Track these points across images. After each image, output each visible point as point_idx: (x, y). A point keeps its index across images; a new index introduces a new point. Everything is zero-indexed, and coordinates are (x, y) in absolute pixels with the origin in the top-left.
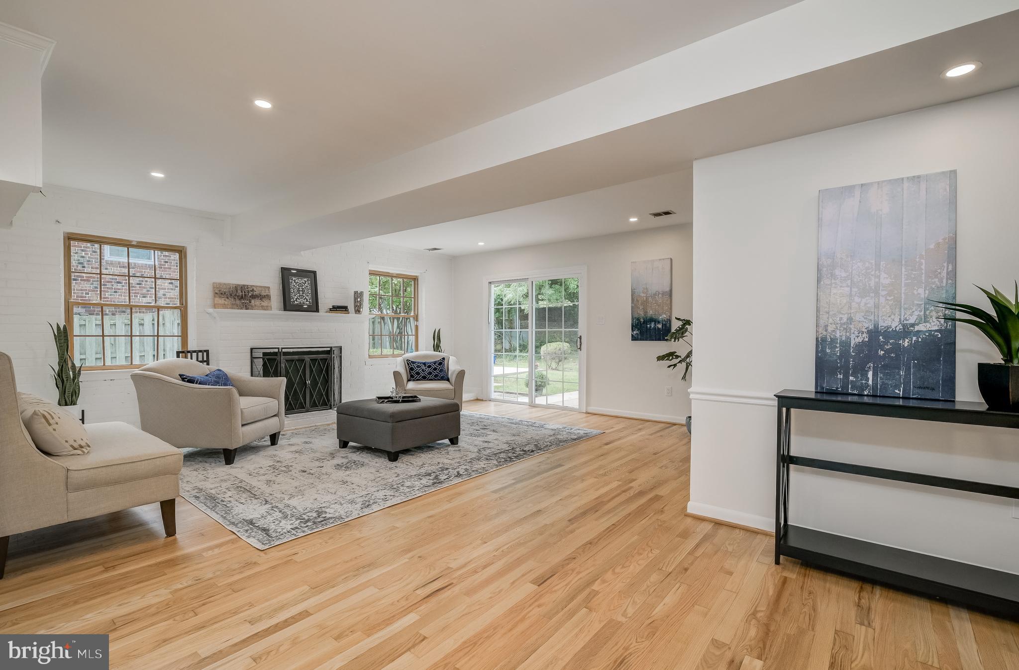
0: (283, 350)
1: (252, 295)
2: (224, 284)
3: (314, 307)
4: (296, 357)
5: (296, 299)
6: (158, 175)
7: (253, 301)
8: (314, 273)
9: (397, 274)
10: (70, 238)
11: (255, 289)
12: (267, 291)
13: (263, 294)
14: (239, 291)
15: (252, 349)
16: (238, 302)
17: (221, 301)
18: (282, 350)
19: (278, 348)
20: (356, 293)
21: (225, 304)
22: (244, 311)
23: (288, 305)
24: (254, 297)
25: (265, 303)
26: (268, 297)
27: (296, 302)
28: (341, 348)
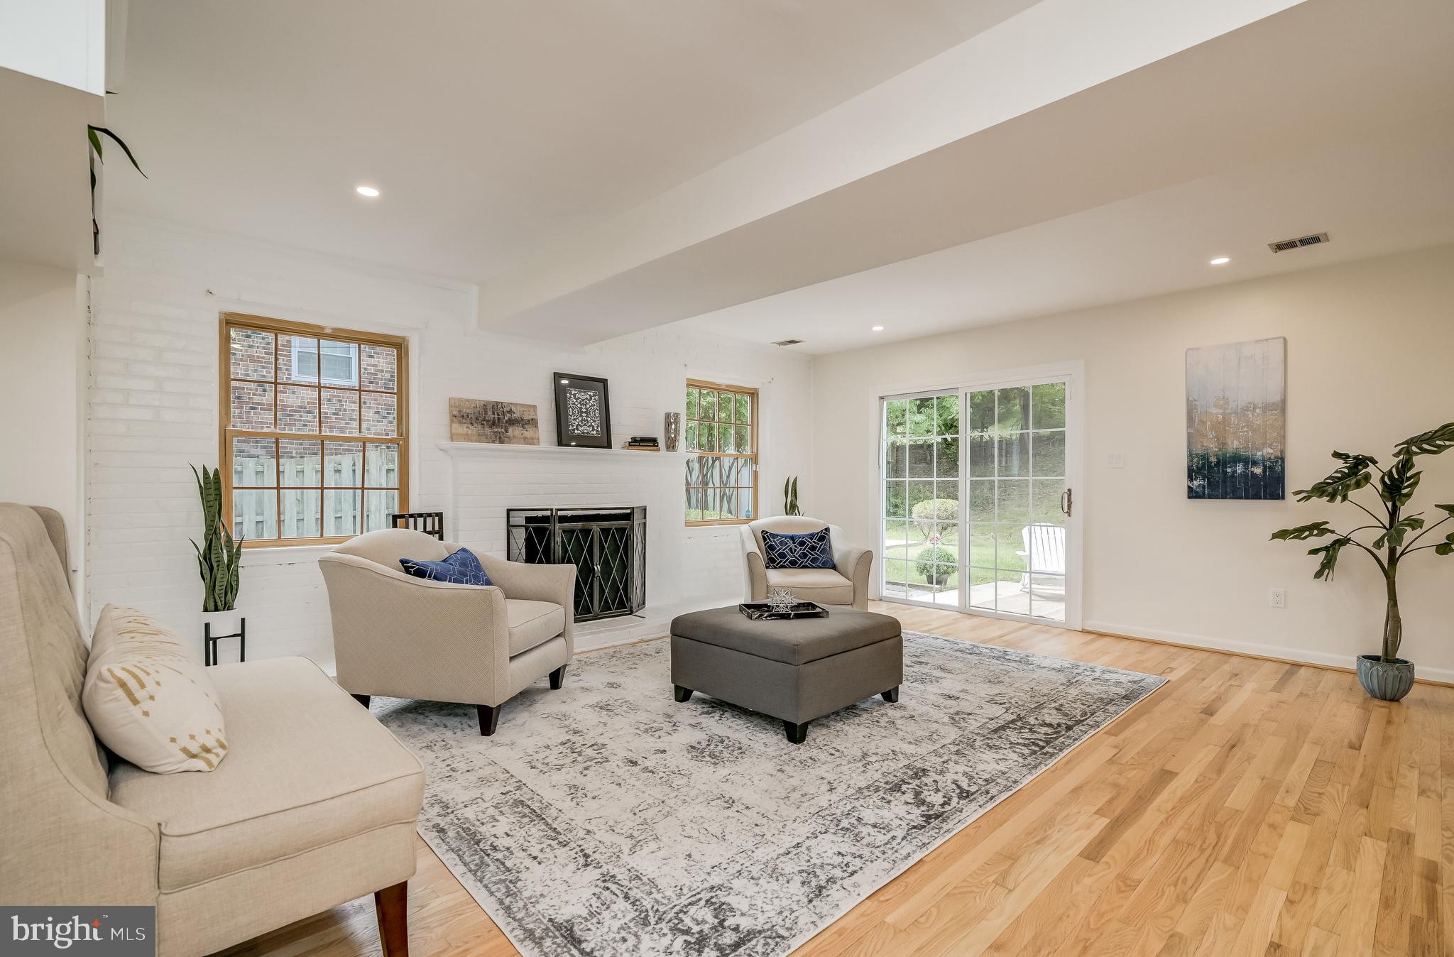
0: (560, 513)
1: (510, 419)
2: (468, 400)
3: (604, 441)
4: (580, 525)
5: (578, 425)
6: (368, 192)
7: (510, 430)
8: (604, 382)
9: (727, 386)
10: (230, 322)
11: (514, 409)
12: (532, 413)
13: (527, 417)
14: (490, 413)
15: (509, 511)
16: (488, 431)
17: (462, 429)
18: (556, 513)
19: (551, 510)
20: (668, 416)
21: (467, 435)
22: (497, 446)
23: (563, 438)
24: (512, 422)
25: (529, 433)
26: (533, 422)
27: (576, 431)
28: (645, 510)
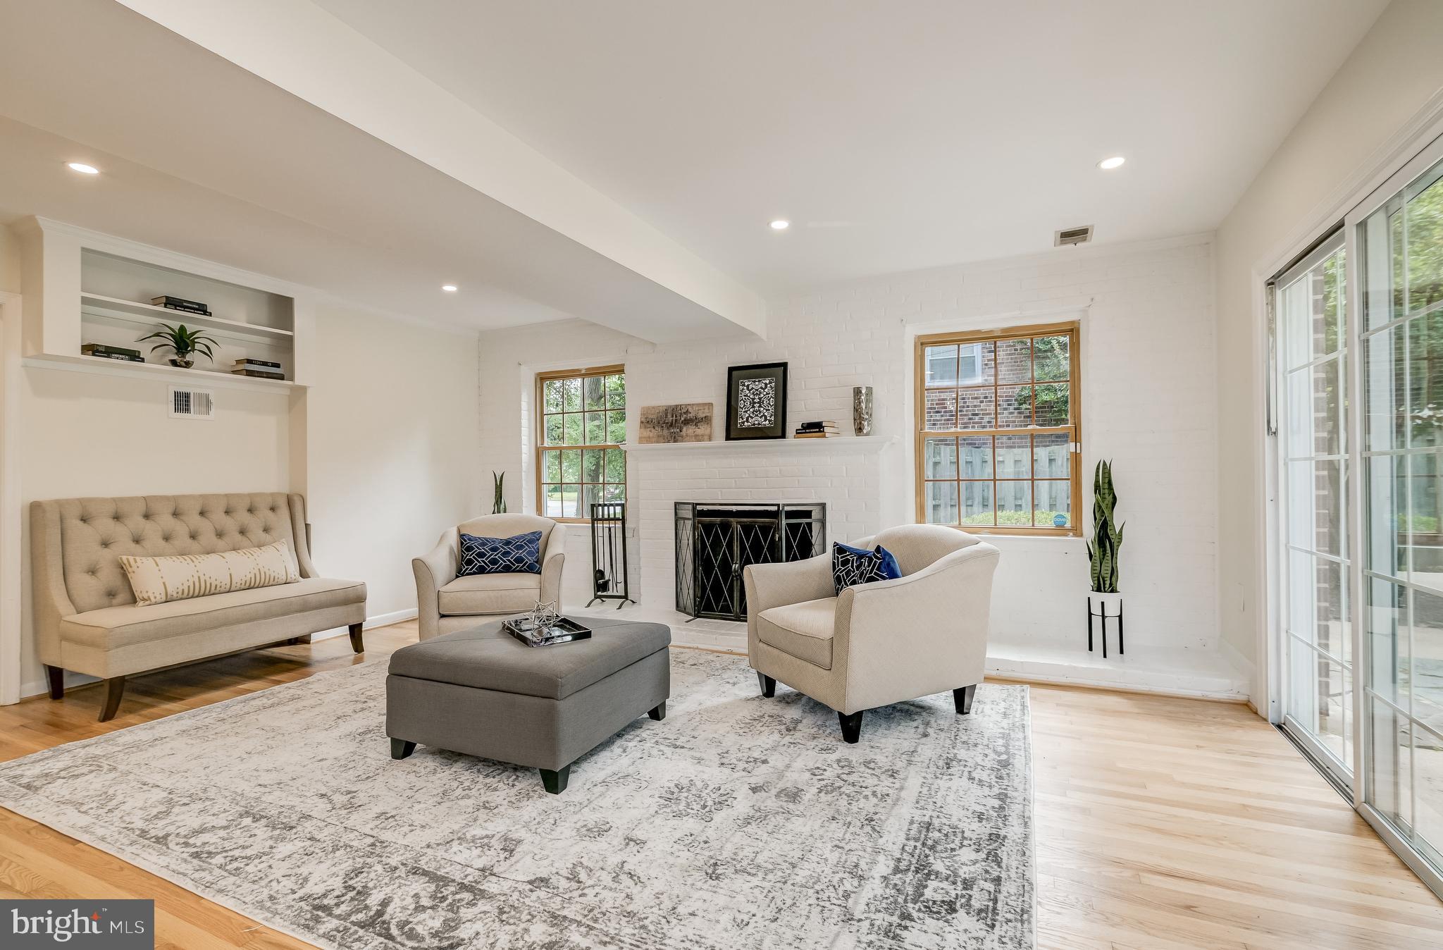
1: (685, 420)
2: (653, 408)
3: (777, 431)
4: (718, 520)
5: (748, 418)
7: (684, 429)
11: (690, 410)
12: (706, 410)
13: (701, 415)
14: (669, 416)
15: (676, 504)
16: (666, 432)
17: (652, 433)
20: (857, 392)
21: (649, 437)
22: (672, 445)
23: (734, 432)
24: (687, 422)
25: (703, 429)
26: (707, 420)
27: (746, 424)
28: (823, 506)
